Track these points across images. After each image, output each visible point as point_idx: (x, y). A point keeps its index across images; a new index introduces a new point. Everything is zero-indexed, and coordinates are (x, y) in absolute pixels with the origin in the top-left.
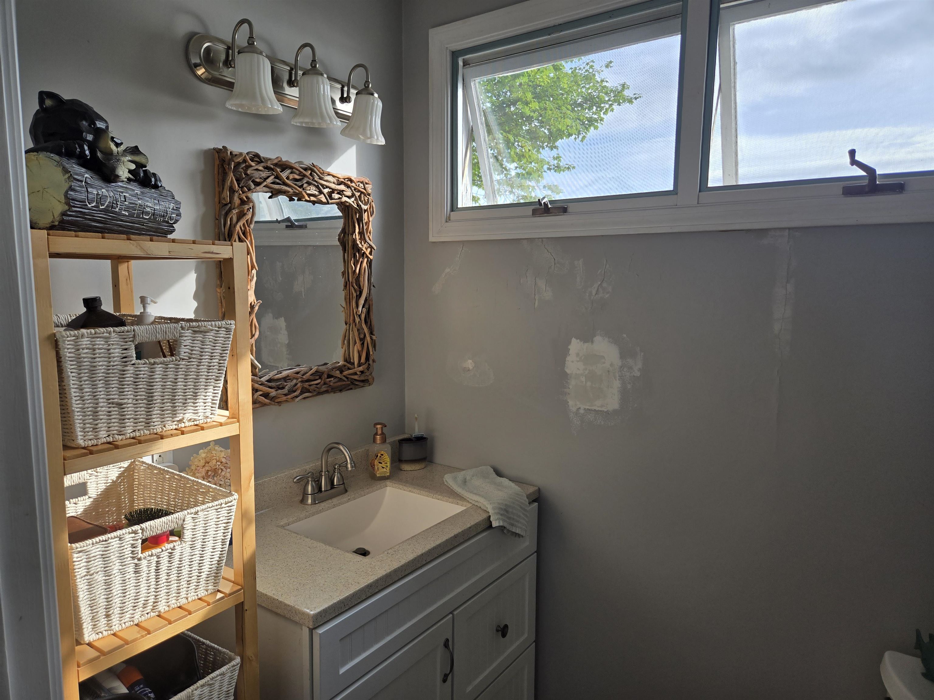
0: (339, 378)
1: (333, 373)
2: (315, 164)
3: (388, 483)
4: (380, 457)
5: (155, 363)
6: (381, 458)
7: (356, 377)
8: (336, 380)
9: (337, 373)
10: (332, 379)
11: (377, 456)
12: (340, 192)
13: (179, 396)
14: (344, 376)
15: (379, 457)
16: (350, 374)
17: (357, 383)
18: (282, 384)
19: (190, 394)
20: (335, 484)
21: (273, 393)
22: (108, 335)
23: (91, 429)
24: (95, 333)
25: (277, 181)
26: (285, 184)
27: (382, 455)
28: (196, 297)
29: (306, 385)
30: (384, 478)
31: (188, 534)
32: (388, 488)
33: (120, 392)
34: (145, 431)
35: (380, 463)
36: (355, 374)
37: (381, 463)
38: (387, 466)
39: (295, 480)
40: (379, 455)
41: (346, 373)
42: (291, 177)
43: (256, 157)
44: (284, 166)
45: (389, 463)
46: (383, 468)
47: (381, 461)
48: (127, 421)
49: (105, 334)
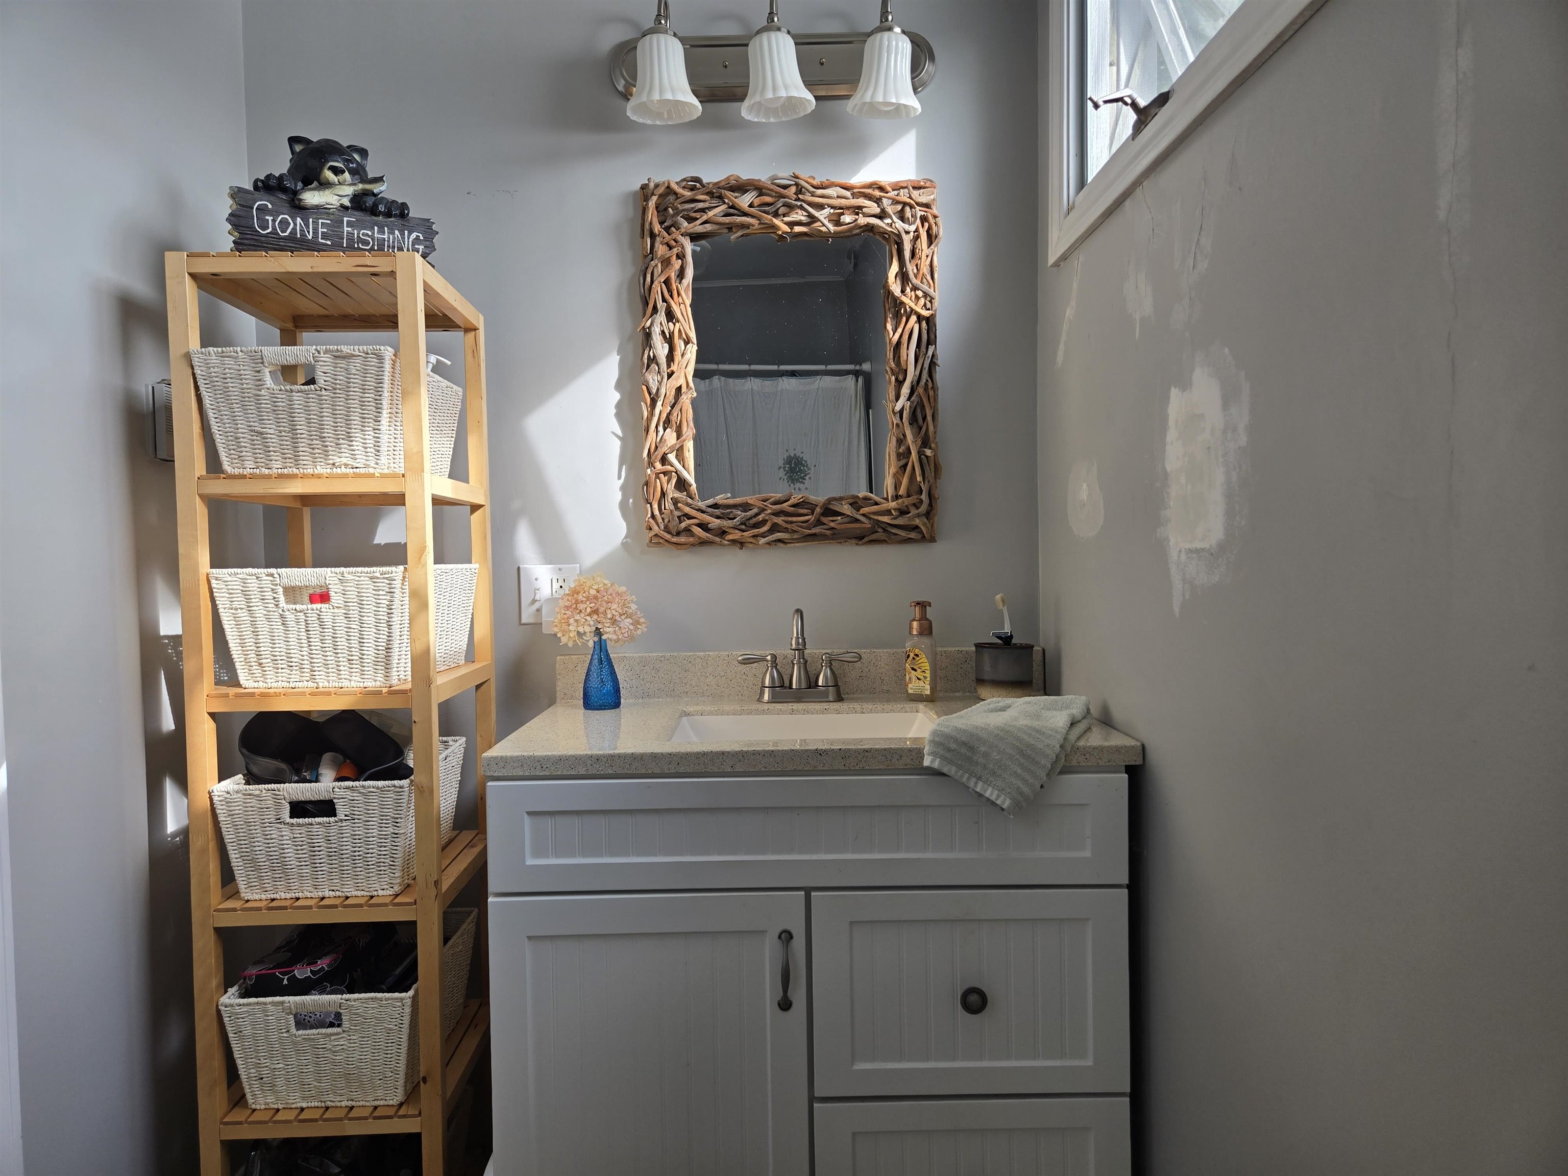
0: (849, 516)
1: (836, 507)
2: (796, 174)
3: (921, 706)
4: (914, 658)
5: (292, 391)
6: (914, 661)
7: (885, 519)
8: (846, 520)
9: (846, 509)
10: (839, 518)
11: (908, 656)
12: (857, 210)
13: (329, 433)
14: (863, 515)
15: (911, 657)
16: (875, 513)
17: (893, 531)
18: (732, 512)
19: (342, 431)
20: (820, 683)
21: (715, 523)
22: (235, 354)
23: (237, 457)
24: (223, 352)
25: (732, 211)
26: (745, 214)
27: (917, 655)
28: (619, 386)
29: (779, 520)
30: (918, 698)
31: (336, 599)
32: (920, 715)
33: (260, 420)
34: (294, 469)
35: (913, 669)
36: (888, 512)
37: (915, 670)
38: (925, 677)
39: (739, 658)
40: (912, 655)
41: (865, 510)
42: (757, 202)
43: (694, 183)
44: (741, 187)
45: (928, 672)
46: (919, 679)
47: (915, 667)
48: (272, 453)
49: (232, 354)
